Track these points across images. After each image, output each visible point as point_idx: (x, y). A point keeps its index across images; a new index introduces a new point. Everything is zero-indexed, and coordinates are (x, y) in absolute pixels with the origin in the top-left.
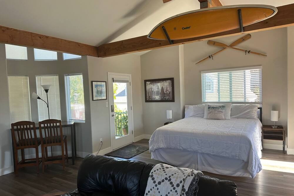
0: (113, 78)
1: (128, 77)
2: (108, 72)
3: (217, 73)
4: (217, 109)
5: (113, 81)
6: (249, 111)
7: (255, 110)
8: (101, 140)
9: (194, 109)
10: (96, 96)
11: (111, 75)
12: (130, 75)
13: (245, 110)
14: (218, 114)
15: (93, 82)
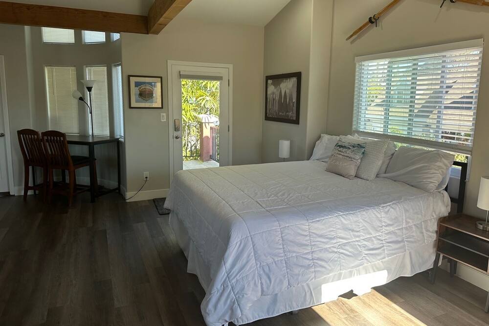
0: (180, 72)
1: (226, 70)
2: (168, 61)
3: (386, 61)
4: (344, 150)
5: (181, 76)
6: (421, 167)
7: (439, 166)
8: (146, 174)
9: (327, 144)
10: (137, 101)
11: (174, 66)
12: (231, 66)
13: (413, 164)
14: (341, 163)
15: (131, 78)
